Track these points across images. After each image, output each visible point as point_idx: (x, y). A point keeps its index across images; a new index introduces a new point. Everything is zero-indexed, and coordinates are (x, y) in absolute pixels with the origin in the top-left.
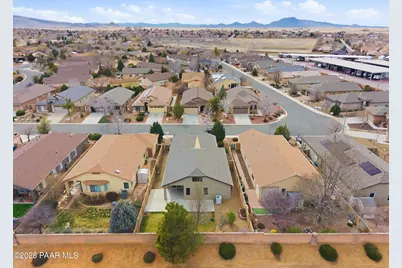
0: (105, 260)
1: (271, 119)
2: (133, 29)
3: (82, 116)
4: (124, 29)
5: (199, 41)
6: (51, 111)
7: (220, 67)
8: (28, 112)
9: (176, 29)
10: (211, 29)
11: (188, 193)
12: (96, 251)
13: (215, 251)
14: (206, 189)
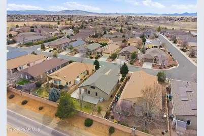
0: (43, 110)
1: (165, 68)
2: (124, 16)
3: (75, 53)
4: (120, 16)
5: (155, 23)
6: (65, 50)
7: (157, 37)
8: (58, 49)
9: (146, 16)
10: (167, 16)
11: (89, 93)
12: (42, 105)
13: (84, 121)
14: (96, 93)
